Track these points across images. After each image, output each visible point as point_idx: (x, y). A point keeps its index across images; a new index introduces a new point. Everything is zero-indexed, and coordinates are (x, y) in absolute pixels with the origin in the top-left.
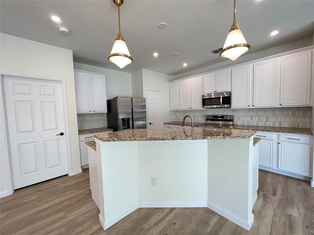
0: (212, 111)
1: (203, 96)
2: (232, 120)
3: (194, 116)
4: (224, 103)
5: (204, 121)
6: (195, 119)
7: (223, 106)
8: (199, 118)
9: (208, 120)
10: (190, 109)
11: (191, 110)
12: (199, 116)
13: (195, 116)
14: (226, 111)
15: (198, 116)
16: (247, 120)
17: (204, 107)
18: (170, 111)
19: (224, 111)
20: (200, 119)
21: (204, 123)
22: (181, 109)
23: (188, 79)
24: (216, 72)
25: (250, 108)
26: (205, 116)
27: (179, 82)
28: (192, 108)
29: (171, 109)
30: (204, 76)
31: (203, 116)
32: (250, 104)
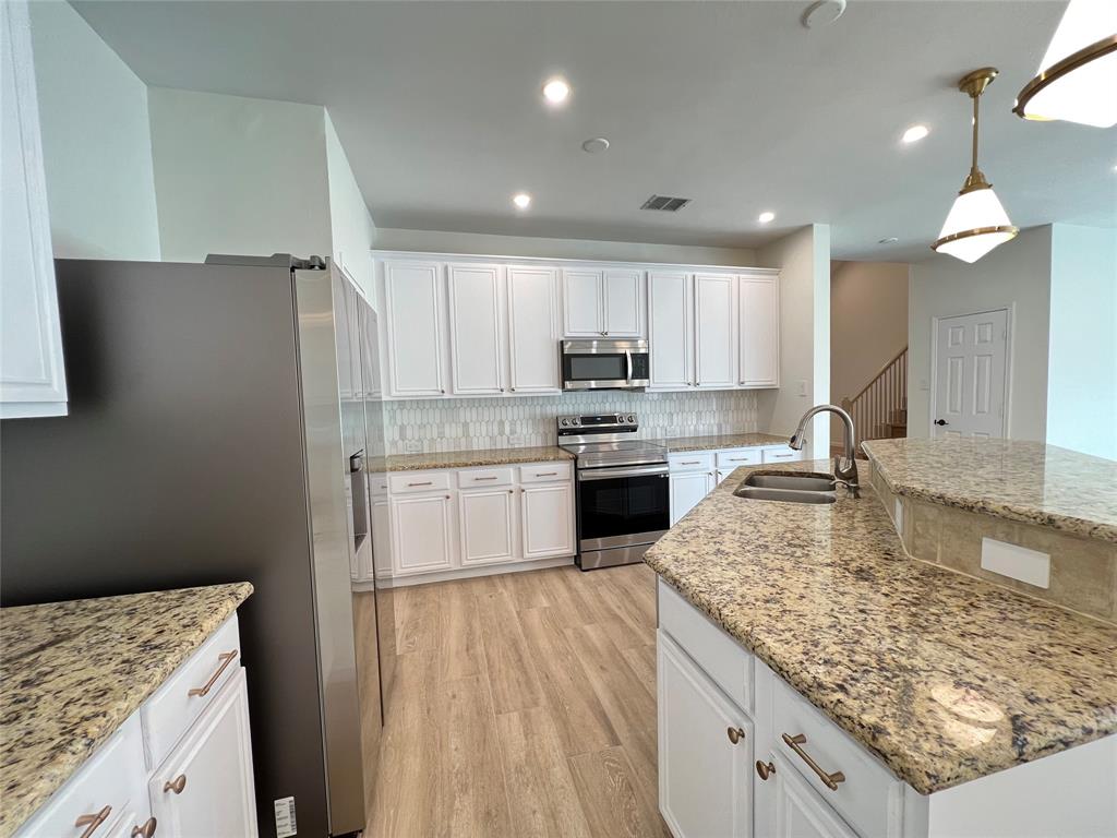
1: (561, 344)
2: (632, 429)
3: (496, 423)
4: (635, 375)
5: (539, 438)
6: (501, 433)
7: (629, 383)
8: (518, 430)
9: (561, 433)
10: (506, 394)
11: (509, 395)
12: (518, 422)
13: (501, 423)
15: (513, 423)
17: (569, 385)
20: (525, 431)
21: (540, 444)
22: (456, 391)
23: (494, 265)
24: (604, 269)
25: (691, 388)
26: (544, 419)
27: (446, 268)
28: (513, 386)
29: (394, 393)
30: (562, 271)
31: (533, 418)
32: (691, 380)
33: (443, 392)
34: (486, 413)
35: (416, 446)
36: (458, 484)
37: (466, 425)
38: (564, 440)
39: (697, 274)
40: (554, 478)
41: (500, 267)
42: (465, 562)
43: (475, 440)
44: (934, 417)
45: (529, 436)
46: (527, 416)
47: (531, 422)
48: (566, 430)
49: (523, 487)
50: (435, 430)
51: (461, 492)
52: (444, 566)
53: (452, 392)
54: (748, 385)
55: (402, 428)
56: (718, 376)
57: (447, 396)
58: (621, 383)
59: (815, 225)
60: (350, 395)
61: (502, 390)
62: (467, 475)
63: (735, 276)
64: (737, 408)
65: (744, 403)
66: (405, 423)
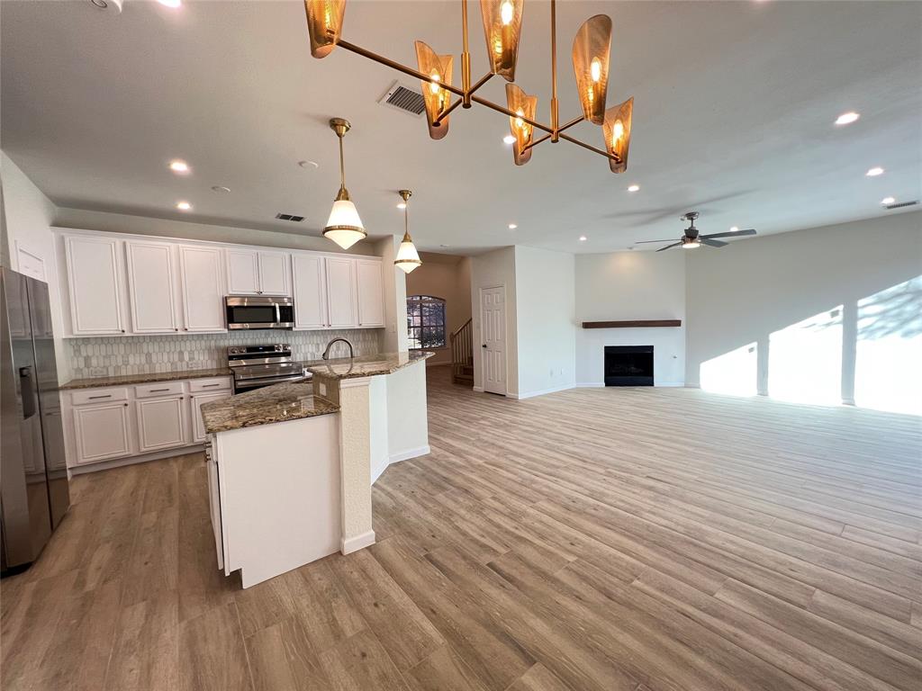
0: (238, 337)
1: (225, 299)
2: (288, 354)
3: (176, 353)
4: (283, 320)
5: (214, 363)
6: (181, 360)
7: (282, 325)
8: (196, 357)
9: (231, 358)
10: (181, 333)
11: (184, 333)
12: (196, 353)
13: (181, 353)
14: (271, 336)
15: (191, 352)
16: (310, 350)
17: (231, 326)
18: (64, 339)
19: (267, 336)
20: (201, 358)
21: (215, 367)
22: (135, 330)
23: (169, 244)
24: (259, 251)
25: (326, 328)
26: (218, 349)
27: (124, 244)
28: (187, 327)
29: (76, 332)
30: (224, 251)
31: (209, 349)
32: (325, 323)
33: (123, 331)
34: (167, 347)
35: (102, 372)
36: (136, 396)
37: (149, 355)
38: (232, 363)
39: (327, 257)
40: (216, 387)
41: (173, 246)
42: (143, 449)
43: (158, 365)
44: (482, 343)
45: (204, 361)
46: (203, 348)
47: (206, 351)
48: (234, 357)
49: (192, 394)
50: (120, 359)
51: (138, 401)
52: (124, 454)
53: (132, 331)
54: (364, 326)
55: (87, 359)
56: (343, 321)
57: (127, 334)
58: (272, 325)
59: (395, 236)
60: (23, 334)
61: (177, 330)
62: (143, 389)
63: (353, 260)
64: (364, 340)
65: (369, 337)
66: (90, 355)
